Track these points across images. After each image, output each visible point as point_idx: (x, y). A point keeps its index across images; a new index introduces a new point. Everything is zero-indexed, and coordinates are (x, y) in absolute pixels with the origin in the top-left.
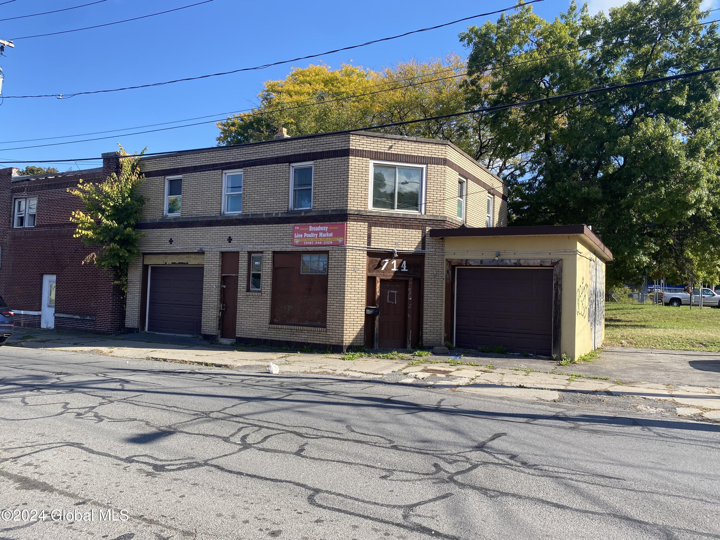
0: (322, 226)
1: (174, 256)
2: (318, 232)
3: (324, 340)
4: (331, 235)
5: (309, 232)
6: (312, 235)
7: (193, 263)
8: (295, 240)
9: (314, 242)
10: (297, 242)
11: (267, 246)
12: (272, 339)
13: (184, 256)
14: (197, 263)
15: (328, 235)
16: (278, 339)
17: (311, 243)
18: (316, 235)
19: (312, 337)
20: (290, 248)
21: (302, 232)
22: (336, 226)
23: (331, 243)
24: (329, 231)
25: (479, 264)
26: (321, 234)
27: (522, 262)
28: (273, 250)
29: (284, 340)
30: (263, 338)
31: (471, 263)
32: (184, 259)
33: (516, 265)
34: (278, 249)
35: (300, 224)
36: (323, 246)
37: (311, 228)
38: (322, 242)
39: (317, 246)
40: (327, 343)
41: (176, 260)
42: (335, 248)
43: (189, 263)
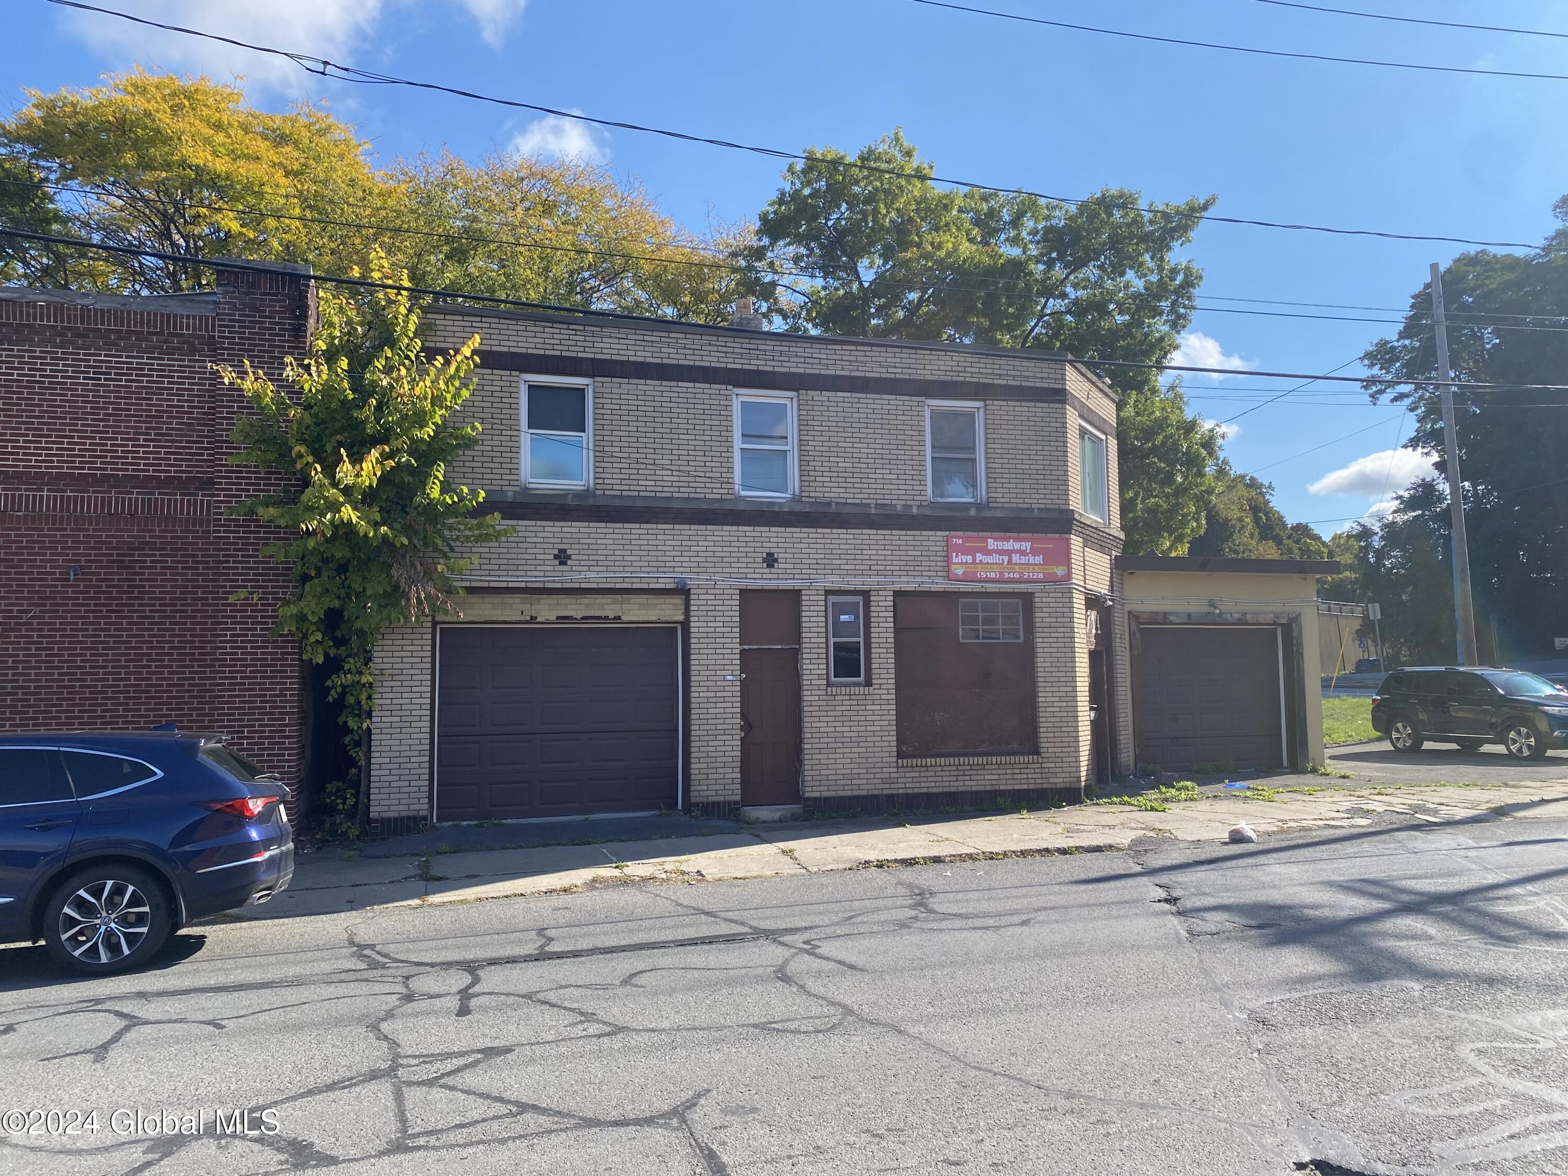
0: (1016, 540)
1: (564, 599)
2: (1009, 553)
3: (1038, 781)
4: (1039, 559)
5: (989, 553)
6: (996, 558)
7: (641, 619)
8: (953, 567)
9: (1001, 574)
10: (959, 571)
11: (882, 579)
12: (911, 791)
13: (607, 599)
14: (654, 618)
15: (1031, 559)
16: (925, 790)
17: (993, 575)
18: (1006, 558)
19: (1010, 777)
20: (941, 585)
21: (972, 552)
22: (1050, 541)
23: (1041, 576)
24: (1034, 552)
25: (1185, 621)
26: (1016, 558)
27: (1249, 617)
28: (896, 587)
29: (940, 790)
30: (885, 792)
31: (1173, 618)
32: (608, 608)
33: (1240, 622)
34: (909, 584)
35: (961, 533)
36: (1021, 582)
37: (991, 544)
38: (1020, 573)
39: (1006, 582)
40: (1045, 786)
41: (575, 608)
42: (1050, 587)
43: (624, 618)
